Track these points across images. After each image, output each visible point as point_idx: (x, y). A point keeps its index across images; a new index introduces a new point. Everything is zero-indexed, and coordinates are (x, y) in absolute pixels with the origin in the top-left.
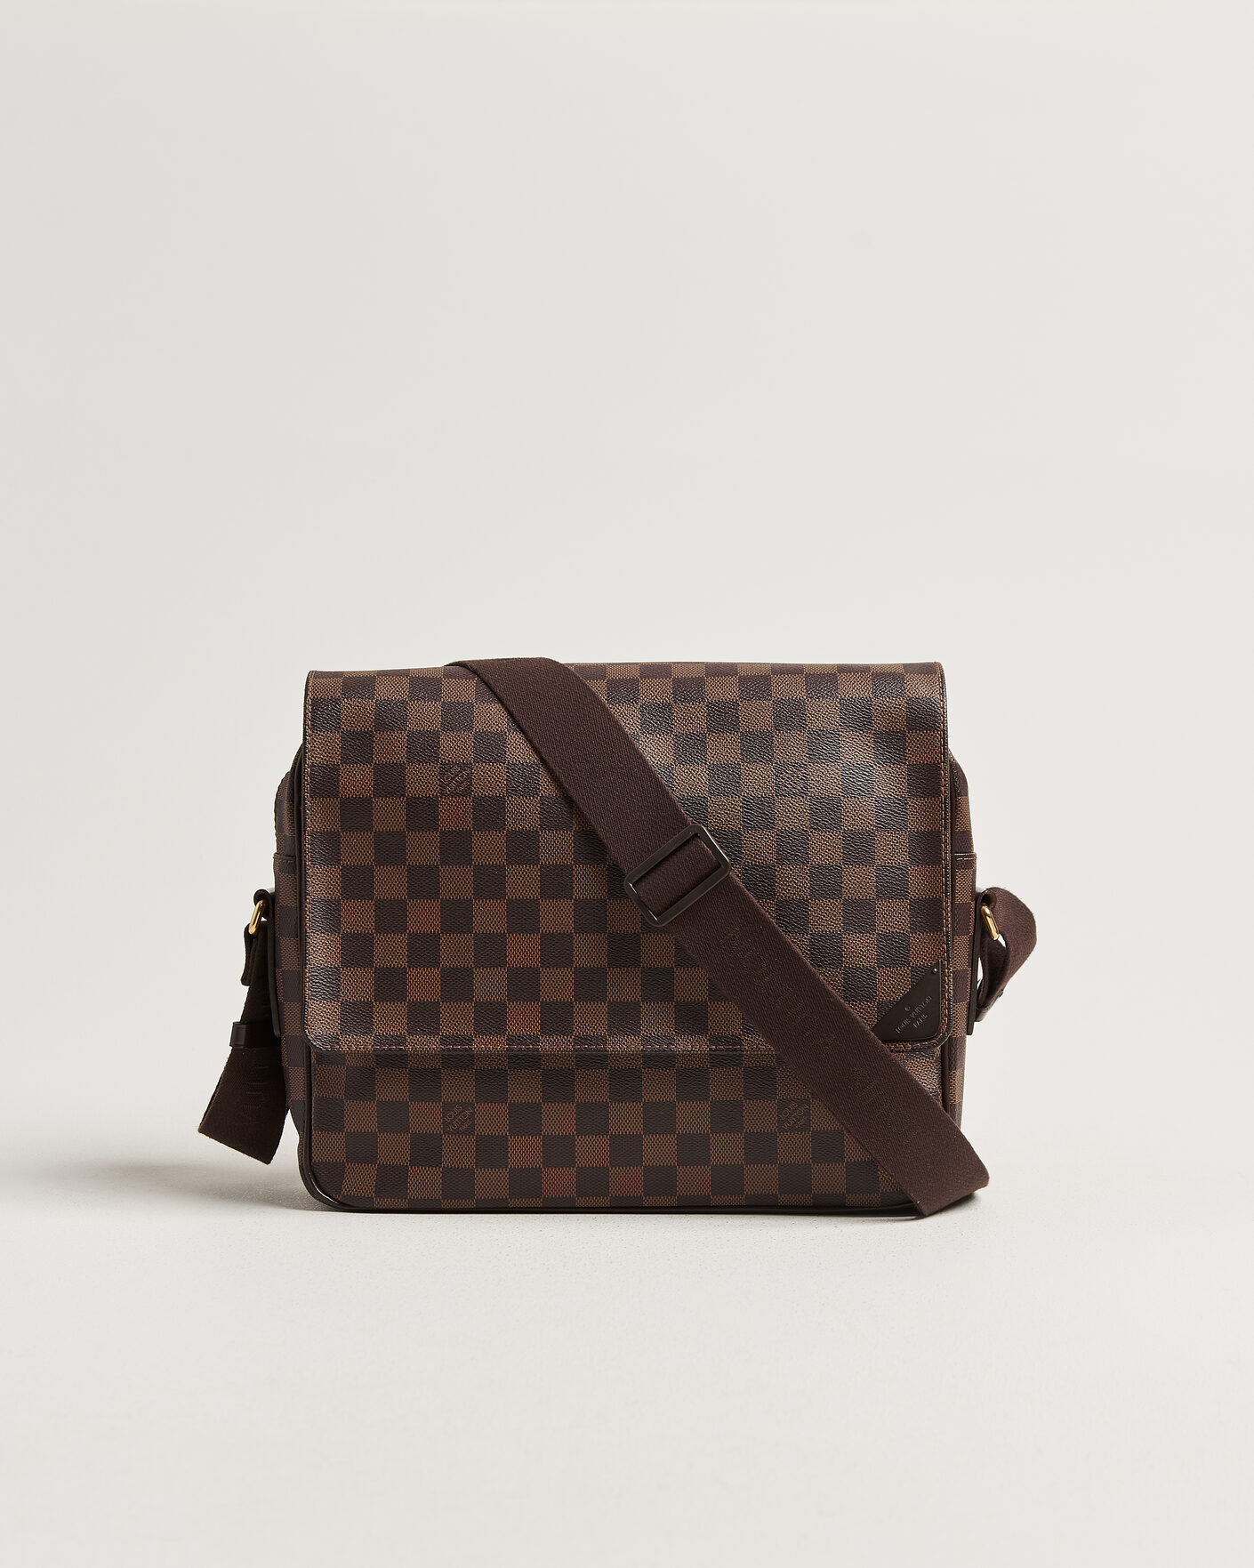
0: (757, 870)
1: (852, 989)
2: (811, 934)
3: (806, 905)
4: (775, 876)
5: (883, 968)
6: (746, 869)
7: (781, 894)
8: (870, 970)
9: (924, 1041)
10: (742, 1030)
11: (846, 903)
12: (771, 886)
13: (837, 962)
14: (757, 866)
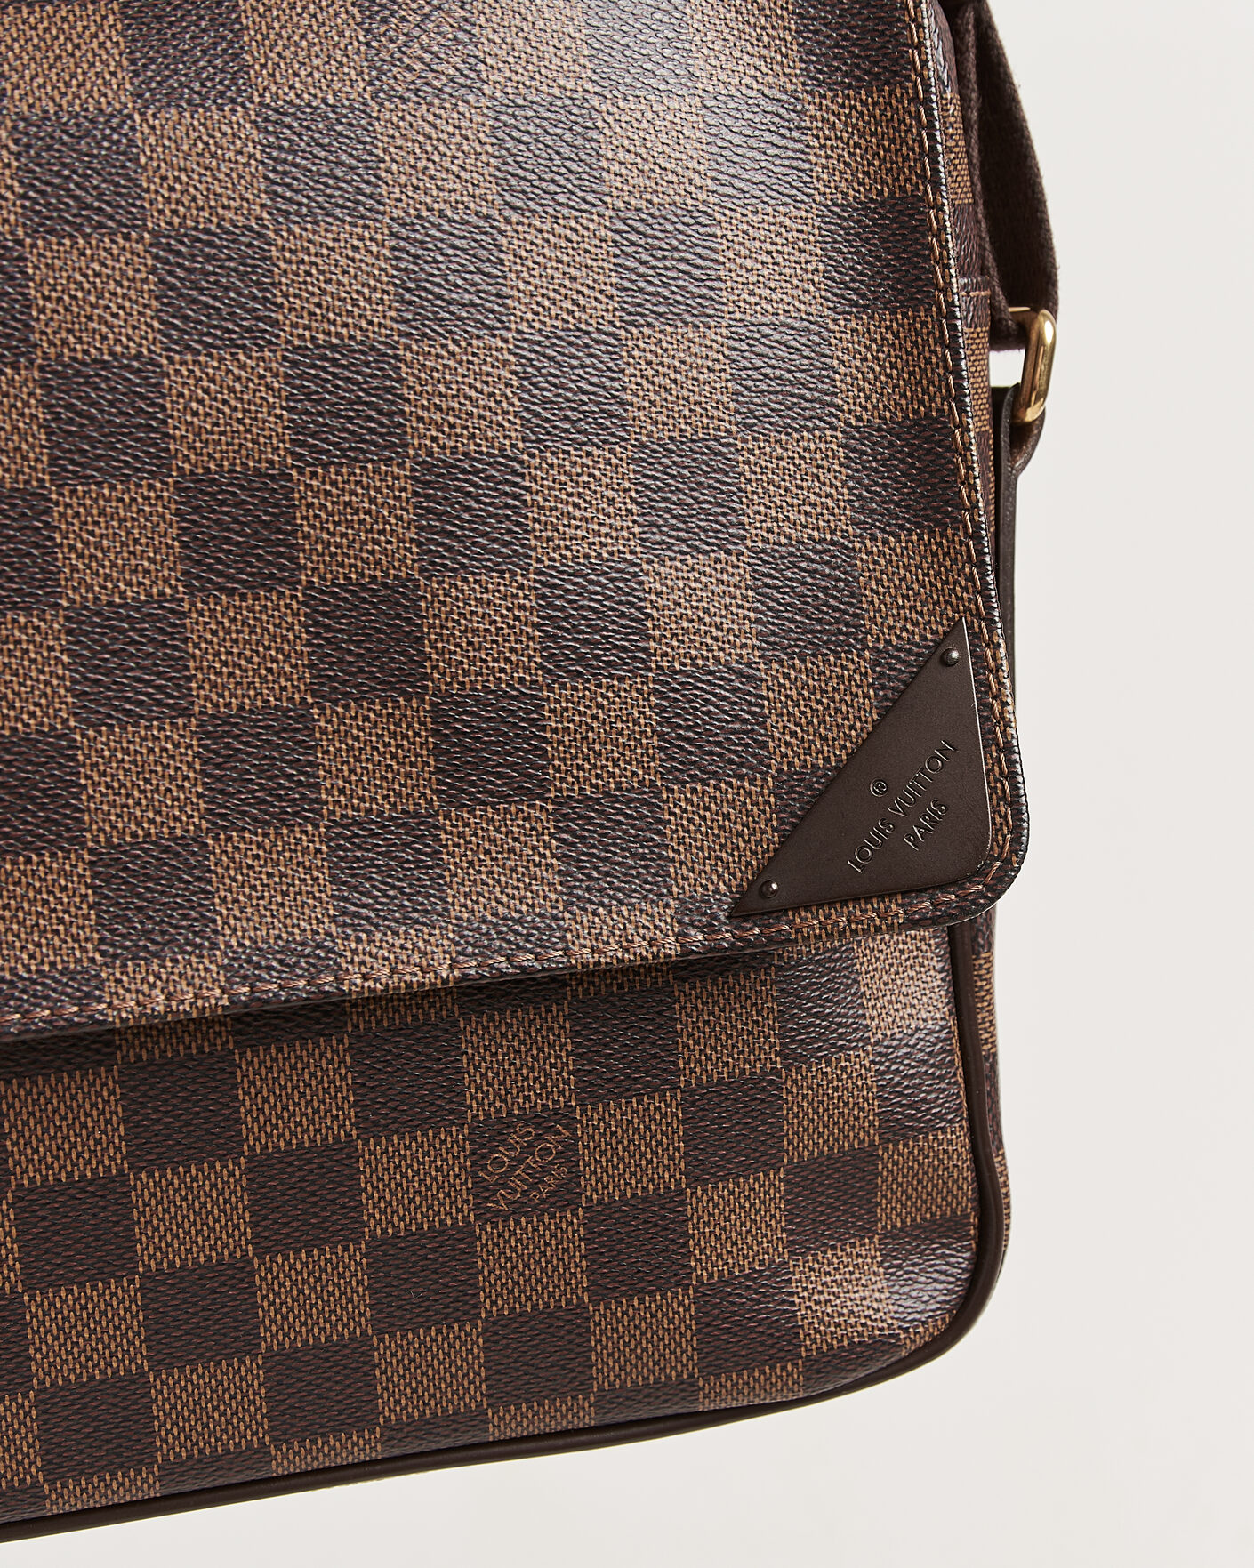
0: (334, 362)
1: (688, 740)
2: (538, 572)
3: (515, 472)
4: (400, 380)
5: (780, 662)
6: (295, 364)
7: (420, 440)
8: (740, 674)
9: (943, 887)
10: (333, 919)
11: (645, 457)
12: (390, 415)
13: (631, 658)
14: (333, 347)
